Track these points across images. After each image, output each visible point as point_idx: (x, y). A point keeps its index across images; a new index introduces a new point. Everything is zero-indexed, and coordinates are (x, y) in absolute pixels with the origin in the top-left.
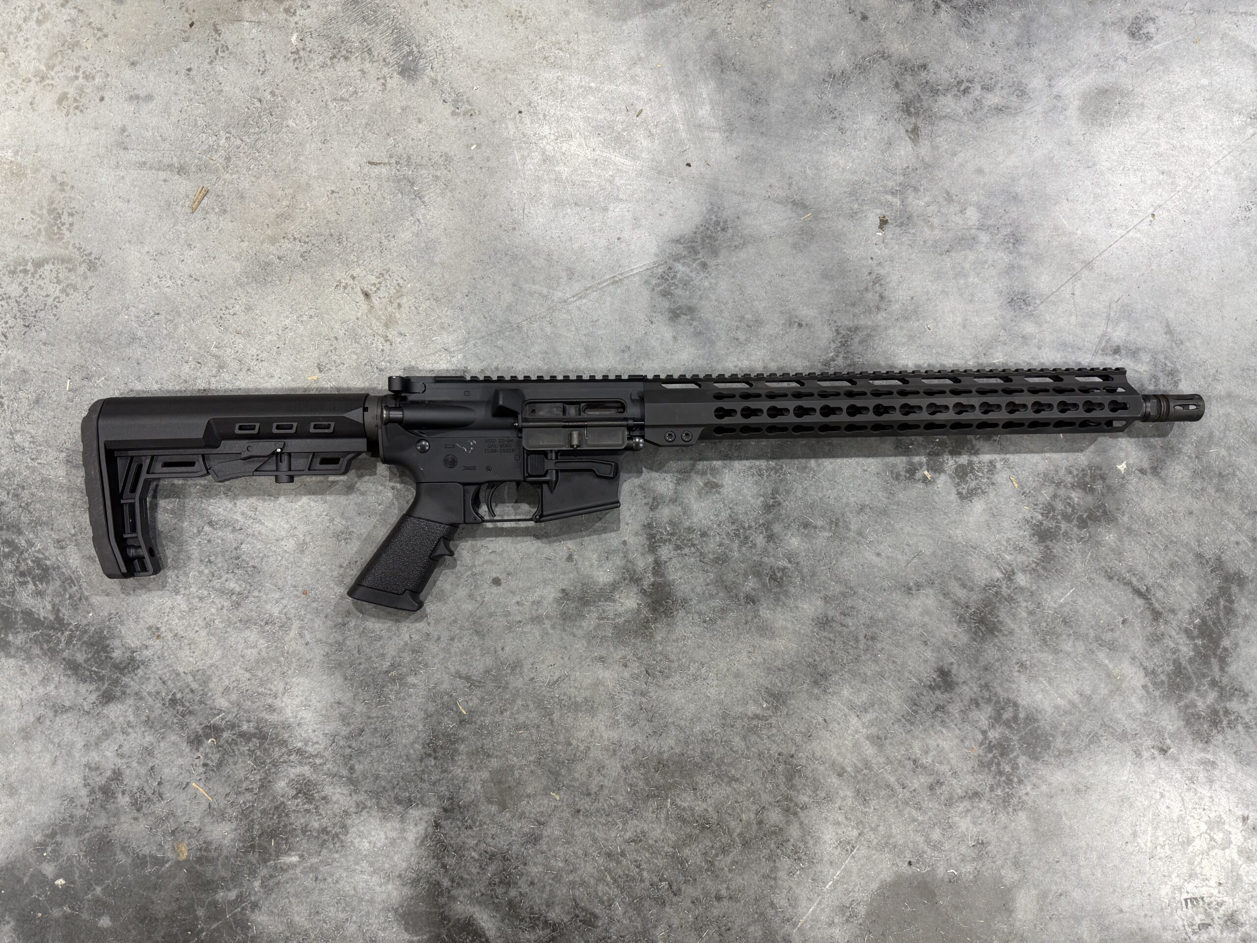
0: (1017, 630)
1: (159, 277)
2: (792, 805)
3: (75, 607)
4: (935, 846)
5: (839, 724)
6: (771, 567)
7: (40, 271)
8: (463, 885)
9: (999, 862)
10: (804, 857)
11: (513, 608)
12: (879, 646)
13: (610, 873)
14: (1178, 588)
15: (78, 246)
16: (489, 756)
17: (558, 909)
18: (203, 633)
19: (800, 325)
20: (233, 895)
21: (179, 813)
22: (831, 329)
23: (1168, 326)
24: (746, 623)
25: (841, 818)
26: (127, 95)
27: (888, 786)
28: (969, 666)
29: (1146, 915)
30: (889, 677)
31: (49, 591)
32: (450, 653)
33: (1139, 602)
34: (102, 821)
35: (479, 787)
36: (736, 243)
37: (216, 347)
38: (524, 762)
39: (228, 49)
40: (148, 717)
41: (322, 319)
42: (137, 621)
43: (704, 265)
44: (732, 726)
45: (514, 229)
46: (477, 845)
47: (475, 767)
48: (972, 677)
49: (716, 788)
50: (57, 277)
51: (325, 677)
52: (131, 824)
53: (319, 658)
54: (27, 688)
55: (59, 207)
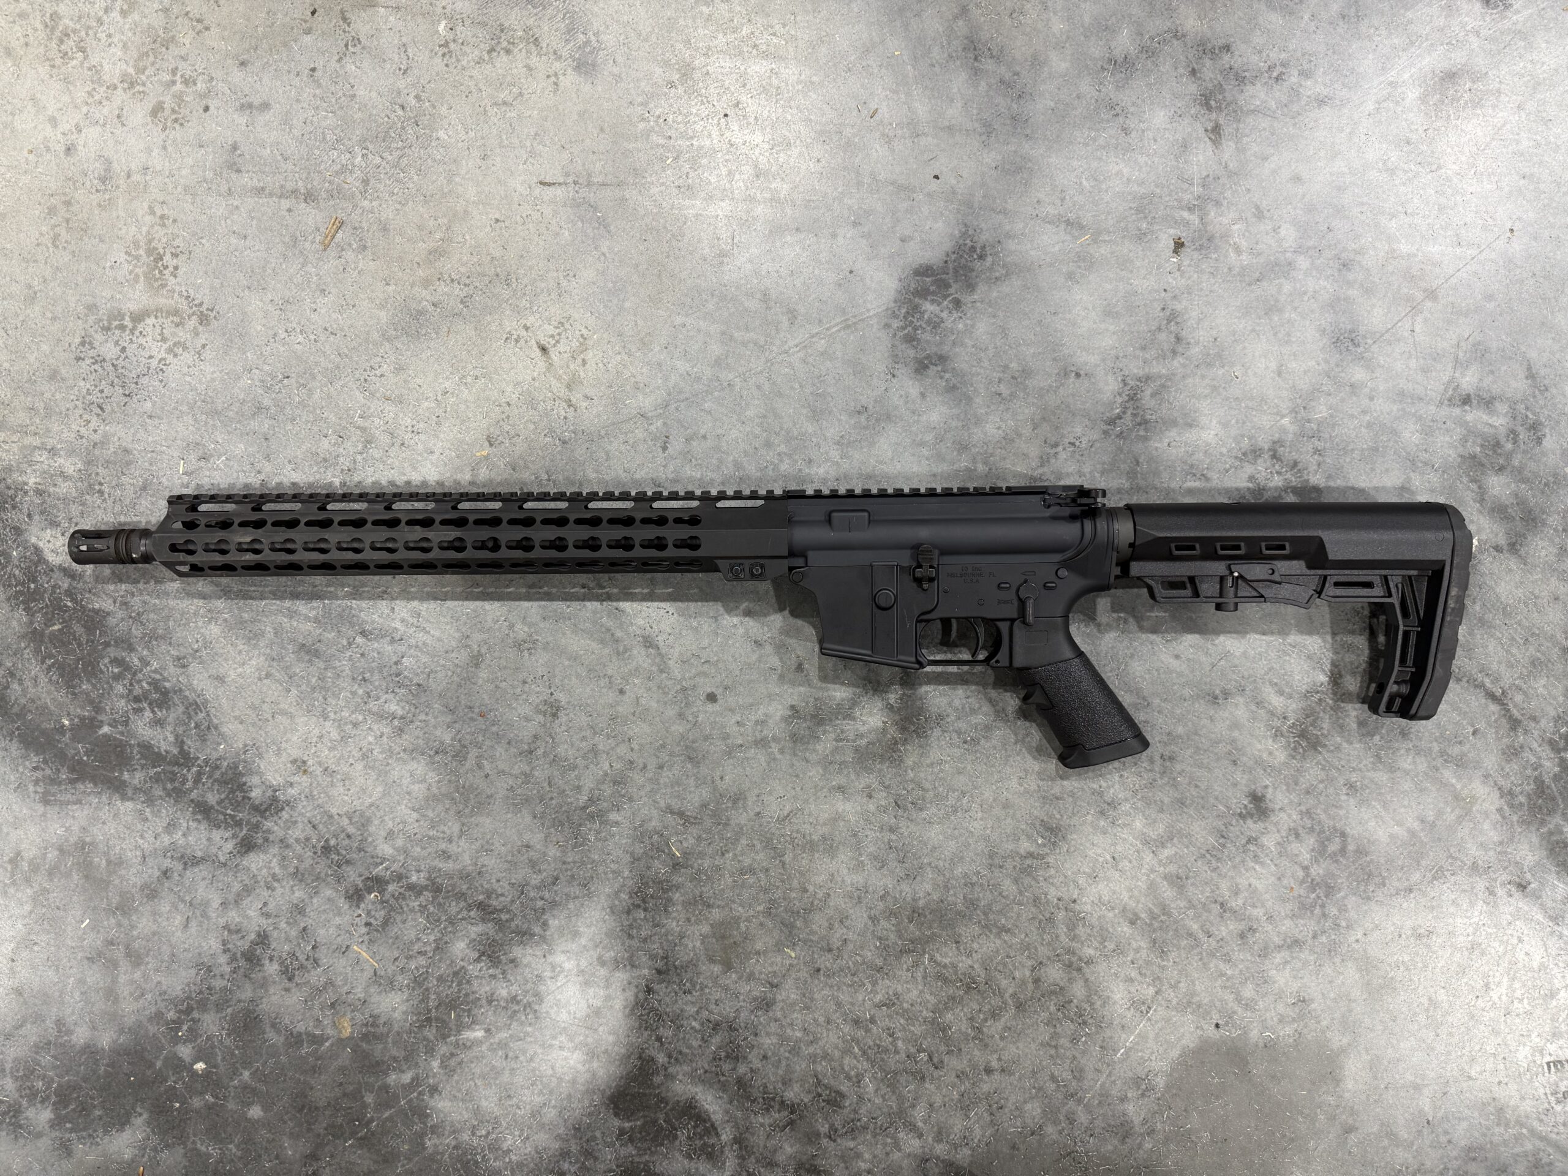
0: (1345, 745)
1: (286, 331)
2: (1074, 959)
3: (203, 740)
4: (1247, 1005)
5: (1130, 862)
7: (140, 327)
8: (682, 1061)
9: (1324, 1023)
10: (1090, 1021)
11: (732, 729)
12: (1178, 767)
13: (858, 1043)
14: (1541, 690)
15: (185, 294)
16: (709, 906)
17: (796, 1087)
18: (359, 766)
19: (1078, 375)
20: (407, 1078)
21: (339, 981)
22: (1116, 380)
23: (1529, 368)
24: (1017, 741)
25: (1134, 974)
26: (238, 104)
27: (1190, 935)
28: (1288, 790)
29: (1500, 1083)
30: (1190, 804)
31: (170, 719)
32: (659, 784)
33: (1494, 708)
34: (247, 993)
35: (698, 944)
36: (997, 274)
37: (360, 417)
38: (752, 913)
39: (360, 43)
40: (297, 868)
41: (491, 380)
42: (278, 753)
43: (957, 303)
44: (1001, 867)
45: (722, 263)
46: (698, 1012)
47: (693, 919)
48: (1291, 802)
49: (983, 940)
50: (162, 334)
51: (509, 816)
52: (282, 996)
53: (502, 793)
54: (149, 836)
55: (160, 246)
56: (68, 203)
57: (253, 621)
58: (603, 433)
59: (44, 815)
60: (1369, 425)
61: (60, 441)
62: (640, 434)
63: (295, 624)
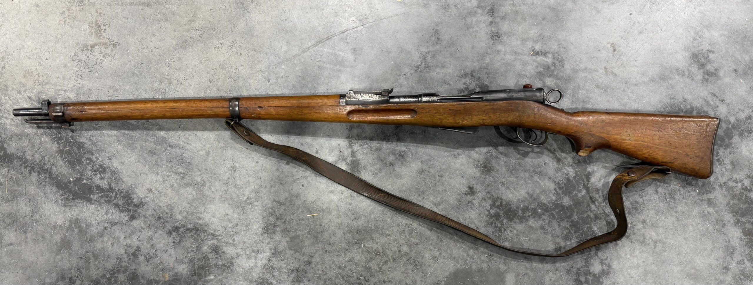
0: (500, 169)
1: (142, 48)
3: (117, 183)
4: (472, 258)
6: (399, 151)
7: (94, 49)
9: (498, 263)
10: (418, 264)
11: (294, 173)
12: (444, 179)
13: (340, 274)
14: (567, 149)
15: (108, 38)
16: (289, 232)
18: (170, 190)
21: (164, 262)
22: (418, 53)
23: (559, 42)
24: (390, 173)
25: (432, 248)
28: (481, 185)
30: (448, 191)
31: (106, 177)
33: (551, 155)
34: (133, 267)
37: (167, 75)
38: (303, 233)
40: (149, 224)
41: (210, 61)
42: (142, 187)
45: (286, 20)
46: (286, 266)
47: (284, 236)
48: (482, 189)
49: (381, 238)
50: (101, 51)
51: (221, 204)
52: (145, 268)
53: (218, 197)
54: (100, 216)
55: (100, 23)
56: (69, 10)
57: (133, 143)
58: (248, 77)
59: (64, 211)
60: (504, 63)
61: (68, 88)
62: (260, 77)
63: (147, 144)
